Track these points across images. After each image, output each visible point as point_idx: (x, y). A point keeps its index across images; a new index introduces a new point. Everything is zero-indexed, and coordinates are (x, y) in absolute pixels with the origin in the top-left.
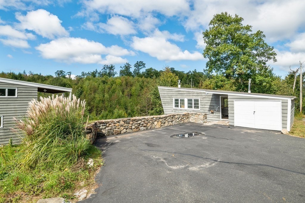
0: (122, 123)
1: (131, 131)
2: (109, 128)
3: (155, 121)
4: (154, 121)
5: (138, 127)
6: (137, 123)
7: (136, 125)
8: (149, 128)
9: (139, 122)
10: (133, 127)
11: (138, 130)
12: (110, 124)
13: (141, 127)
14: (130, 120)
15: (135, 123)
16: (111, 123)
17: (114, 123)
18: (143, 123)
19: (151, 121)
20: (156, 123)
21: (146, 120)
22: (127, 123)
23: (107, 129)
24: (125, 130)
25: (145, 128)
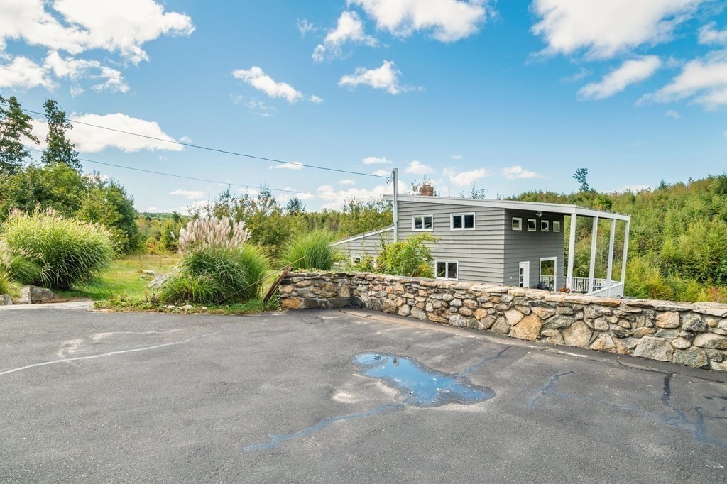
0: (399, 288)
1: (422, 315)
2: (374, 293)
3: (512, 307)
4: (504, 306)
5: (443, 312)
6: (438, 297)
7: (438, 304)
8: (482, 326)
9: (447, 296)
10: (429, 308)
11: (441, 319)
12: (375, 285)
13: (453, 313)
14: (418, 283)
15: (433, 296)
16: (377, 282)
17: (383, 285)
18: (460, 303)
19: (489, 305)
20: (513, 316)
21: (467, 296)
22: (409, 289)
23: (369, 293)
24: (405, 309)
25: (464, 321)
